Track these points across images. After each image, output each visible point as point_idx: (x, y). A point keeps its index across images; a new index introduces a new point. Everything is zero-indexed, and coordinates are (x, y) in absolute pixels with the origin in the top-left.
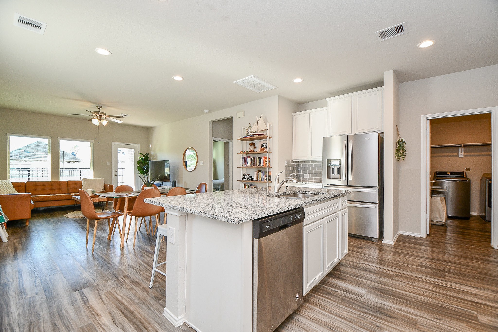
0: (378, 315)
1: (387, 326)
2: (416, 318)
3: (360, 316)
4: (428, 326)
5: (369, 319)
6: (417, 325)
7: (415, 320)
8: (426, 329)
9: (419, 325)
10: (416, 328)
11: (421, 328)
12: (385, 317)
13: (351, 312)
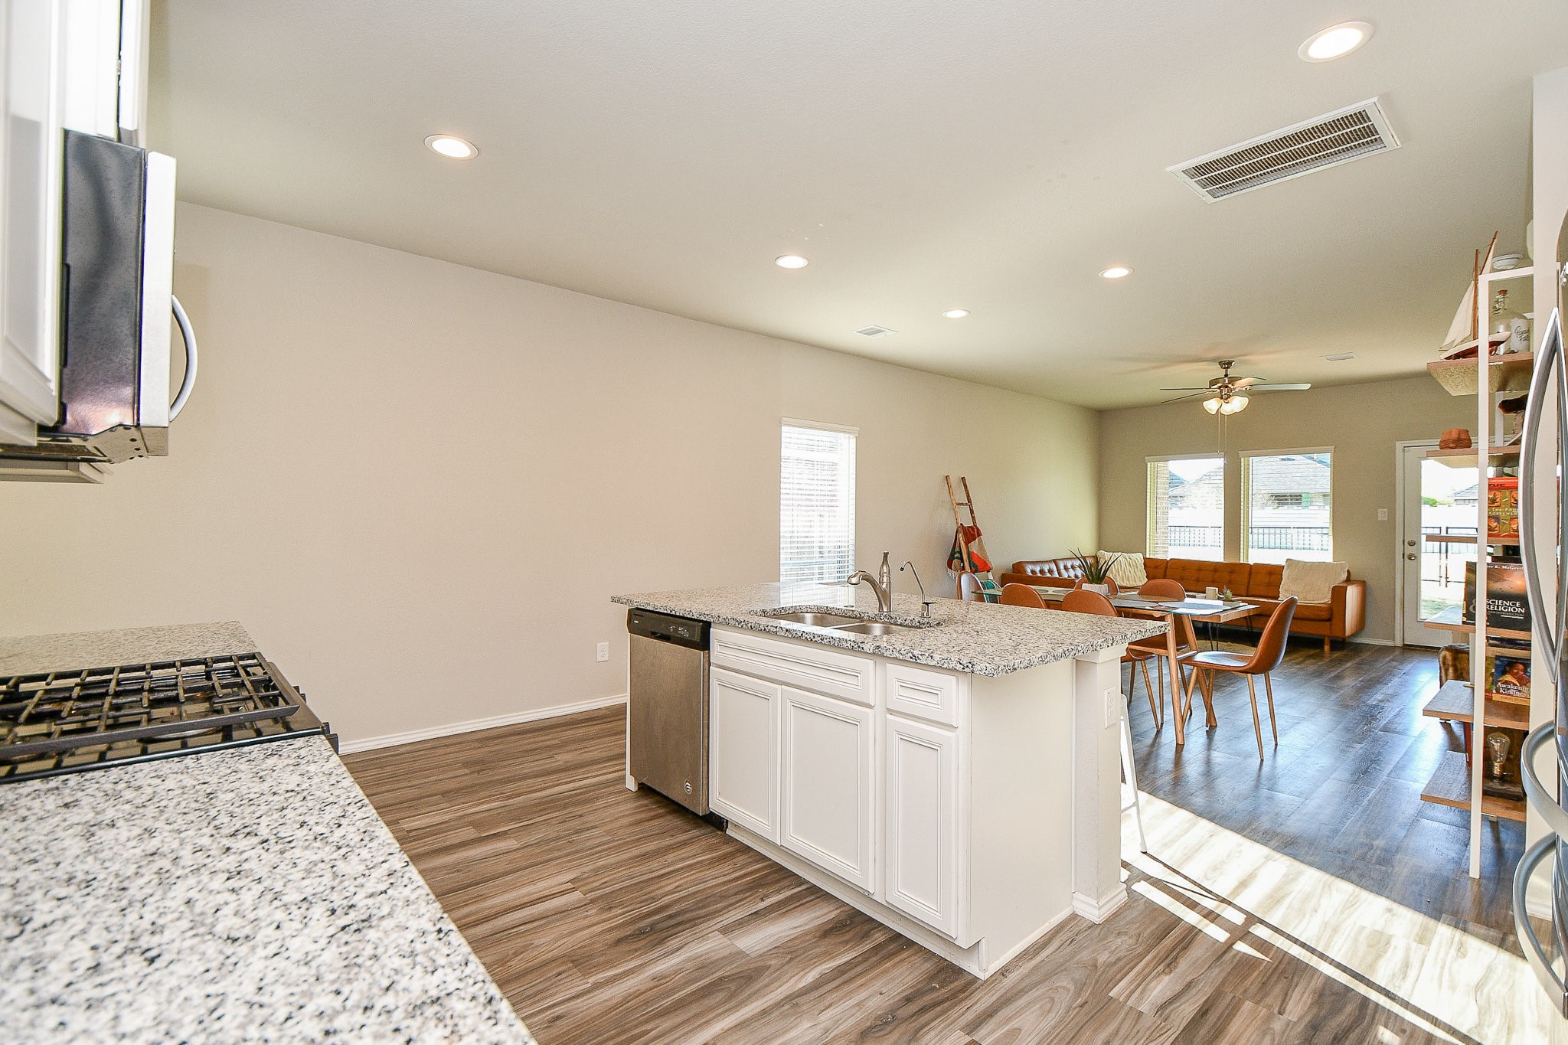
0: (642, 924)
1: (604, 921)
2: (591, 980)
3: (654, 899)
4: (553, 981)
5: (638, 906)
6: (571, 965)
7: (586, 974)
8: (550, 970)
9: (570, 969)
10: (565, 959)
11: (558, 966)
12: (628, 931)
13: (672, 893)
